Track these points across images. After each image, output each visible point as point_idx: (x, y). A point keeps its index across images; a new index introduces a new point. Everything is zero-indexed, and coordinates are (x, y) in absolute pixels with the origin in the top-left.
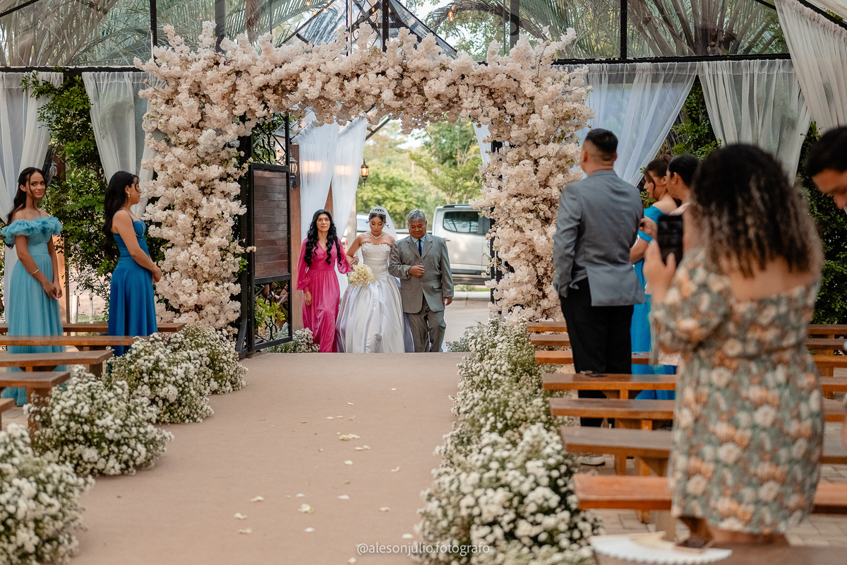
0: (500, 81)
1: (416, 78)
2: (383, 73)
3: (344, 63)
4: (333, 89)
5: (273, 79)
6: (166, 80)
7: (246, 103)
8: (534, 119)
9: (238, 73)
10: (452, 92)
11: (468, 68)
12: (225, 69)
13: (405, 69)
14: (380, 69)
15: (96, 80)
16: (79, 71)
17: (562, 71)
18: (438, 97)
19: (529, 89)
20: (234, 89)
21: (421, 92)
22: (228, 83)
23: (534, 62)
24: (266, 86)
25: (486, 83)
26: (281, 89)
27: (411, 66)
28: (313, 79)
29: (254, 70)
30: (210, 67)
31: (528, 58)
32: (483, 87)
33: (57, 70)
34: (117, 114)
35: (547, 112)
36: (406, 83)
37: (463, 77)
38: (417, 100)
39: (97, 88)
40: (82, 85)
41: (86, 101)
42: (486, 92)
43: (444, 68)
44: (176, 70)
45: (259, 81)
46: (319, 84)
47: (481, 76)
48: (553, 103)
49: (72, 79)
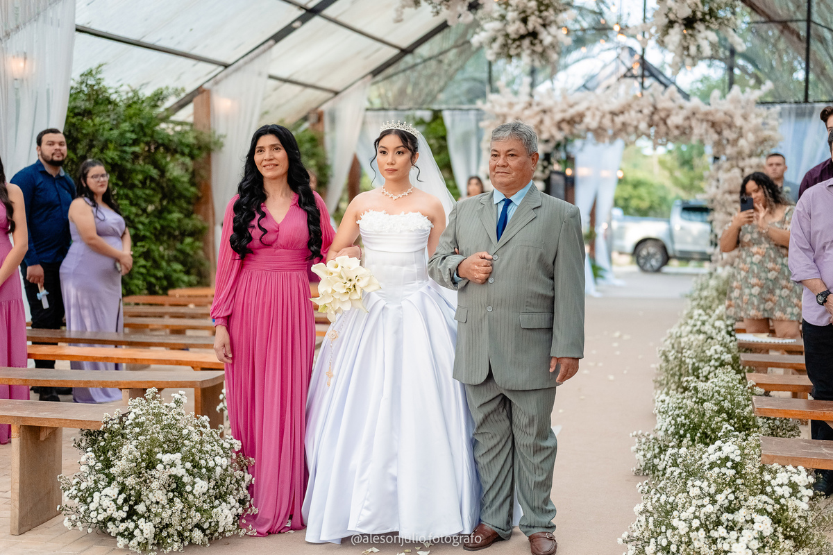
0: (719, 116)
1: (663, 114)
2: (641, 111)
3: (615, 104)
4: (607, 122)
5: (568, 115)
6: (498, 116)
7: (550, 132)
8: (742, 142)
9: (544, 112)
10: (686, 124)
11: (698, 108)
12: (536, 109)
13: (655, 108)
14: (638, 109)
15: (452, 116)
16: (440, 111)
17: (763, 110)
18: (677, 127)
19: (739, 121)
20: (541, 122)
21: (665, 123)
22: (538, 119)
23: (743, 103)
24: (563, 120)
25: (710, 118)
26: (572, 122)
27: (660, 106)
28: (594, 115)
29: (556, 110)
30: (526, 108)
31: (739, 101)
32: (708, 121)
33: (428, 109)
34: (465, 139)
35: (751, 137)
36: (656, 118)
37: (694, 114)
38: (663, 129)
39: (453, 121)
40: (442, 119)
41: (445, 129)
42: (710, 124)
43: (681, 108)
44: (505, 110)
45: (558, 117)
46: (597, 118)
47: (706, 114)
48: (756, 130)
49: (437, 115)
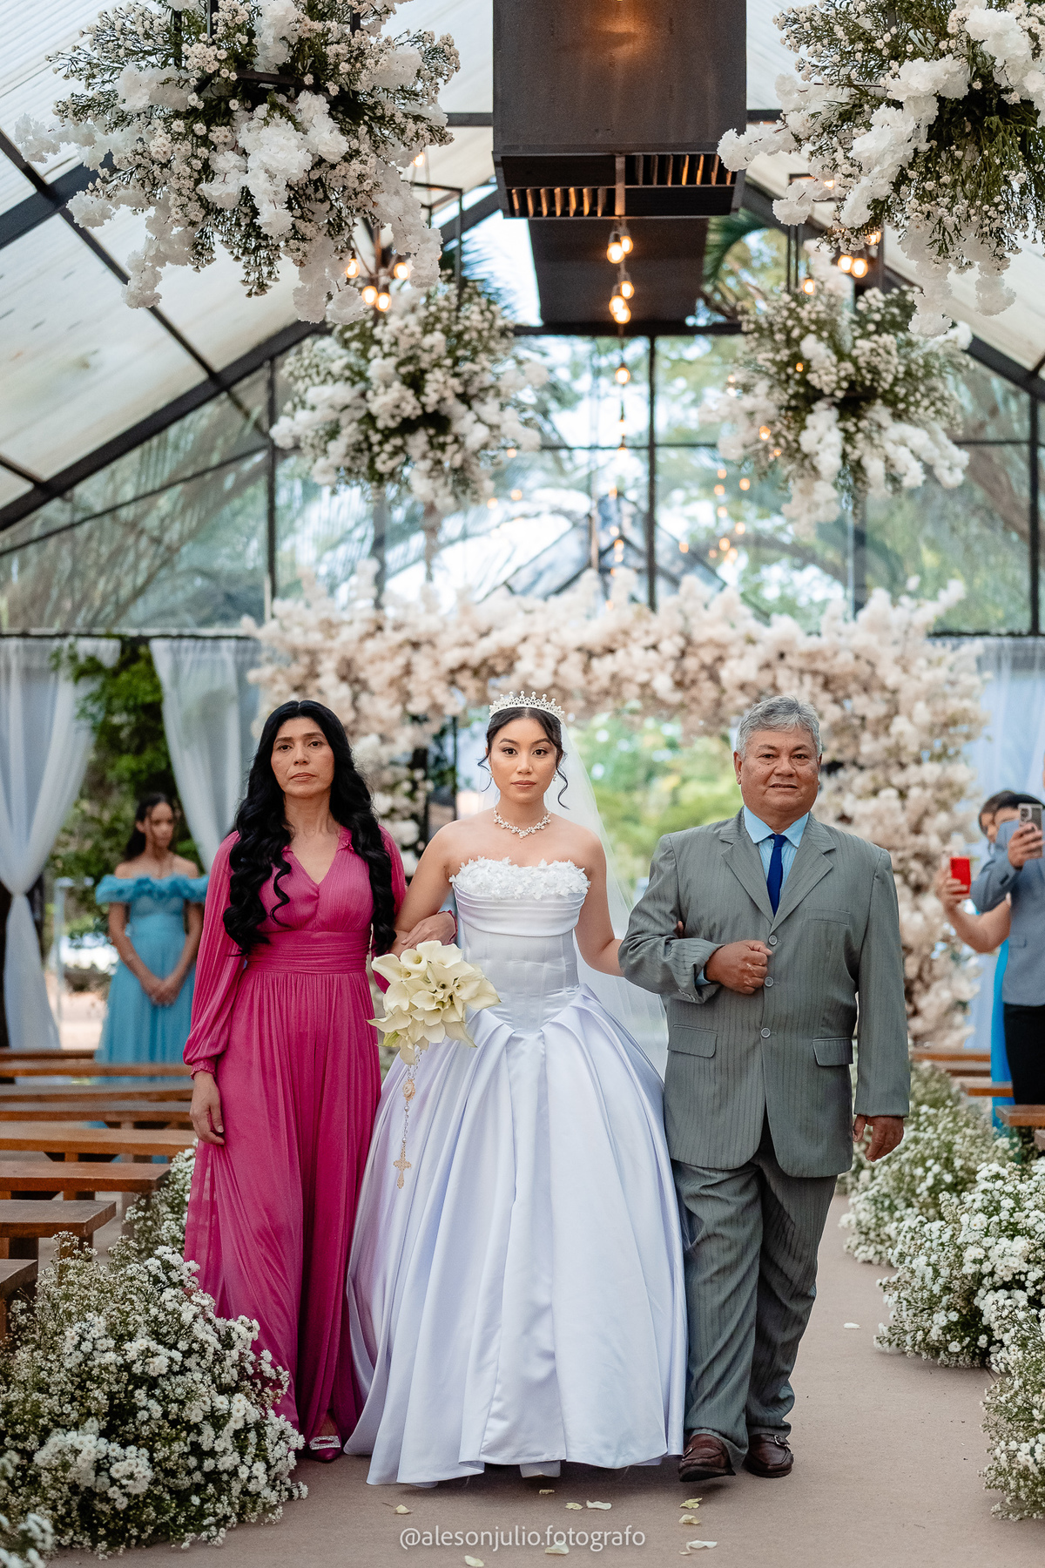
0: (843, 663)
1: (707, 656)
2: (654, 647)
3: (593, 634)
4: (572, 673)
5: (475, 655)
6: (295, 654)
7: (429, 693)
8: (900, 724)
9: (416, 645)
10: (765, 679)
11: (791, 642)
12: (392, 637)
13: (689, 641)
14: (650, 641)
15: (175, 653)
16: (145, 640)
17: (942, 649)
18: (742, 687)
19: (892, 676)
20: (408, 670)
21: (714, 678)
22: (400, 661)
23: (896, 633)
24: (463, 667)
25: (820, 666)
26: (484, 671)
27: (699, 635)
28: (540, 655)
29: (444, 640)
30: (370, 635)
31: (887, 628)
32: (815, 673)
33: (109, 636)
34: (210, 710)
35: (922, 713)
36: (691, 663)
37: (782, 656)
38: (707, 691)
39: (177, 668)
40: (149, 661)
41: (157, 688)
42: (820, 680)
43: (751, 641)
44: (315, 639)
45: (452, 658)
46: (550, 664)
47: (811, 656)
48: (931, 697)
49: (134, 651)
